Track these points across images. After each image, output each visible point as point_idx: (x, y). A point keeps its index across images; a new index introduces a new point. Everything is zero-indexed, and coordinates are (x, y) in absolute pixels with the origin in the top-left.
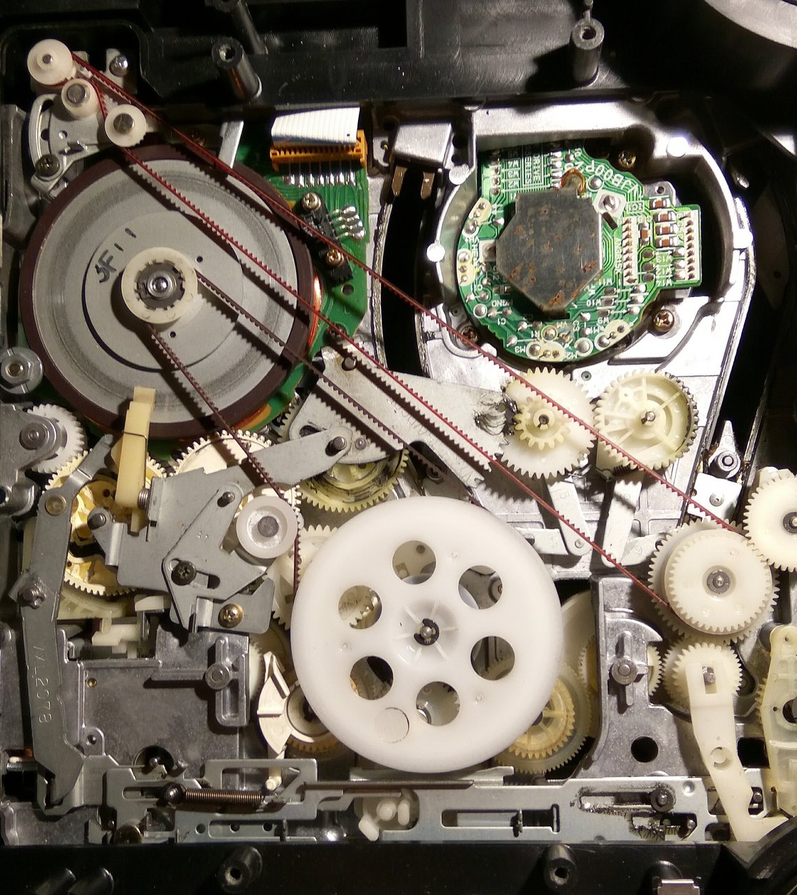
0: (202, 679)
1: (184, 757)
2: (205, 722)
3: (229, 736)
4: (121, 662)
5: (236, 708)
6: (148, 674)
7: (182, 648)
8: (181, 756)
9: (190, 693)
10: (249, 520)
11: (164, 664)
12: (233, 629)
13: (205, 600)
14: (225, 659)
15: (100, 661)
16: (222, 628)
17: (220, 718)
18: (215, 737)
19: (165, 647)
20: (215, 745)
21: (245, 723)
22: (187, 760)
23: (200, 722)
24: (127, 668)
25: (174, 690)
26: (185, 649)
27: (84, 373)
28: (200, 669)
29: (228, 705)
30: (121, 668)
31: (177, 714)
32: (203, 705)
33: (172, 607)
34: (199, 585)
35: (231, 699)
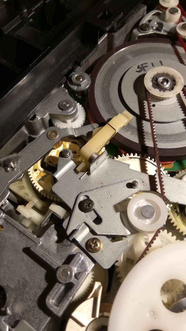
0: (55, 268)
1: (12, 307)
2: (38, 296)
3: (45, 315)
4: (22, 229)
5: (60, 301)
6: (30, 244)
7: (57, 244)
8: (11, 304)
9: (43, 272)
10: (138, 202)
11: (42, 245)
12: (90, 254)
13: (87, 227)
14: (75, 266)
15: (13, 220)
16: (85, 248)
17: (49, 300)
18: (37, 308)
19: (49, 237)
20: (34, 314)
21: (60, 314)
22: (12, 310)
23: (35, 293)
24: (23, 233)
25: (36, 263)
26: (58, 246)
27: (104, 99)
28: (58, 262)
29: (57, 296)
30: (20, 231)
31: (27, 278)
32: (44, 285)
33: (68, 219)
34: (90, 217)
35: (61, 294)
